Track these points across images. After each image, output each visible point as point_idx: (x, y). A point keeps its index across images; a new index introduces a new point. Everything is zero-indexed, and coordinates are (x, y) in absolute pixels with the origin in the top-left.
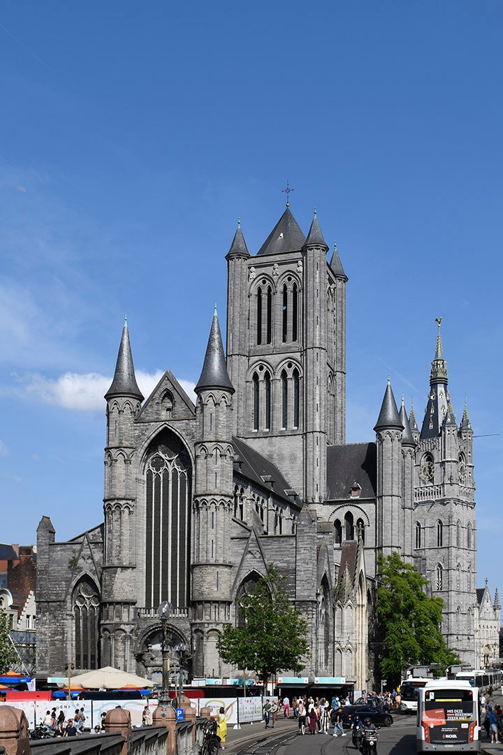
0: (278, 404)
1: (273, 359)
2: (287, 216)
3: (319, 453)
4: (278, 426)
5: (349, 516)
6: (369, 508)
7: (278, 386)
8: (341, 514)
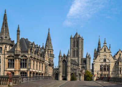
0: (76, 54)
1: (75, 49)
2: (77, 33)
3: (80, 59)
4: (76, 56)
5: (83, 66)
6: (85, 65)
7: (76, 52)
8: (82, 66)
